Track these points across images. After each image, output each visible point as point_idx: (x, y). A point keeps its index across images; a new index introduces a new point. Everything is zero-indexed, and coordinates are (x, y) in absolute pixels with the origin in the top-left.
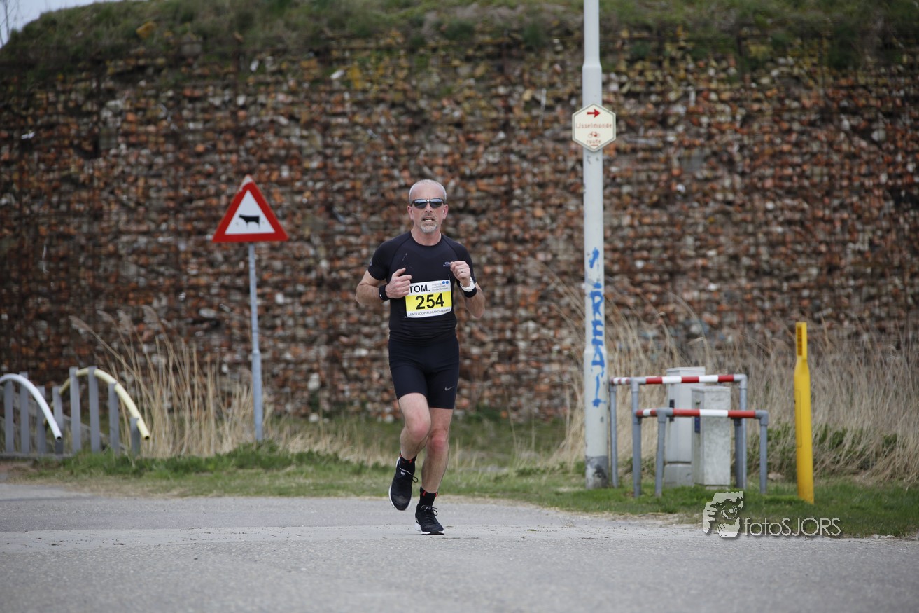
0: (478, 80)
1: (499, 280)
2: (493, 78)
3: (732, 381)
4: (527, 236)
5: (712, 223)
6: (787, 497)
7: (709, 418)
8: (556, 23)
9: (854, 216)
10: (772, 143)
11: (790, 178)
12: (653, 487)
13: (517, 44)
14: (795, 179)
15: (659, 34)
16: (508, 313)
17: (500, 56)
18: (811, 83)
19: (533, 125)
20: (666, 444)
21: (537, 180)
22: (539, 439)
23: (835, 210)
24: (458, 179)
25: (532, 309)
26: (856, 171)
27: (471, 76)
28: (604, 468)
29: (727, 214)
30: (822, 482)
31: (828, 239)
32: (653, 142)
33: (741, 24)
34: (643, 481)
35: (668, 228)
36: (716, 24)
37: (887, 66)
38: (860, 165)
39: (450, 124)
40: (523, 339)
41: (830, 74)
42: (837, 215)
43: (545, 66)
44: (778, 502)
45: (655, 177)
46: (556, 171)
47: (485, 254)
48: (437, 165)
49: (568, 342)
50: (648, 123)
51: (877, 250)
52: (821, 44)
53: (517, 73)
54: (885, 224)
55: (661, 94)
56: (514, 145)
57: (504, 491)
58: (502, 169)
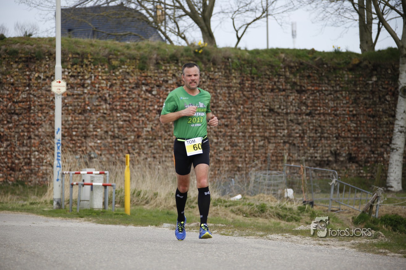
0: (19, 69)
1: (25, 137)
2: (25, 69)
3: (104, 173)
4: (36, 123)
5: (99, 120)
6: (121, 213)
7: (96, 186)
8: (47, 51)
9: (146, 119)
10: (119, 94)
11: (125, 106)
12: (76, 209)
13: (33, 57)
14: (127, 106)
15: (82, 56)
16: (28, 149)
17: (27, 61)
18: (133, 74)
19: (38, 85)
20: (81, 194)
21: (39, 104)
22: (38, 192)
23: (140, 117)
24: (12, 103)
25: (37, 148)
26: (147, 104)
27: (17, 68)
28: (59, 202)
29: (104, 117)
30: (133, 208)
31: (137, 126)
32: (79, 92)
33: (110, 54)
34: (73, 207)
35: (84, 122)
36: (101, 54)
37: (158, 70)
38: (148, 102)
39: (9, 84)
40: (34, 158)
41: (139, 71)
42: (141, 119)
43: (43, 65)
44: (118, 214)
45: (80, 104)
46: (46, 101)
47: (21, 128)
48: (4, 98)
49: (49, 159)
50: (78, 86)
51: (154, 131)
52: (136, 62)
53: (33, 67)
54: (156, 122)
55: (82, 76)
56: (32, 92)
57: (25, 210)
58: (28, 100)
